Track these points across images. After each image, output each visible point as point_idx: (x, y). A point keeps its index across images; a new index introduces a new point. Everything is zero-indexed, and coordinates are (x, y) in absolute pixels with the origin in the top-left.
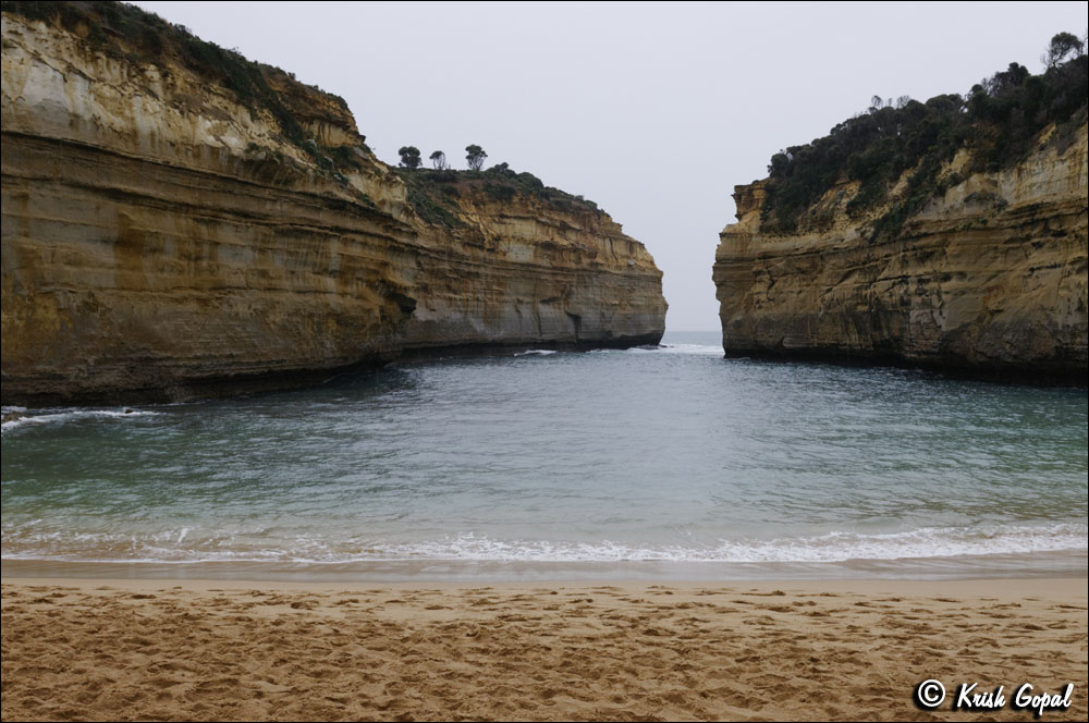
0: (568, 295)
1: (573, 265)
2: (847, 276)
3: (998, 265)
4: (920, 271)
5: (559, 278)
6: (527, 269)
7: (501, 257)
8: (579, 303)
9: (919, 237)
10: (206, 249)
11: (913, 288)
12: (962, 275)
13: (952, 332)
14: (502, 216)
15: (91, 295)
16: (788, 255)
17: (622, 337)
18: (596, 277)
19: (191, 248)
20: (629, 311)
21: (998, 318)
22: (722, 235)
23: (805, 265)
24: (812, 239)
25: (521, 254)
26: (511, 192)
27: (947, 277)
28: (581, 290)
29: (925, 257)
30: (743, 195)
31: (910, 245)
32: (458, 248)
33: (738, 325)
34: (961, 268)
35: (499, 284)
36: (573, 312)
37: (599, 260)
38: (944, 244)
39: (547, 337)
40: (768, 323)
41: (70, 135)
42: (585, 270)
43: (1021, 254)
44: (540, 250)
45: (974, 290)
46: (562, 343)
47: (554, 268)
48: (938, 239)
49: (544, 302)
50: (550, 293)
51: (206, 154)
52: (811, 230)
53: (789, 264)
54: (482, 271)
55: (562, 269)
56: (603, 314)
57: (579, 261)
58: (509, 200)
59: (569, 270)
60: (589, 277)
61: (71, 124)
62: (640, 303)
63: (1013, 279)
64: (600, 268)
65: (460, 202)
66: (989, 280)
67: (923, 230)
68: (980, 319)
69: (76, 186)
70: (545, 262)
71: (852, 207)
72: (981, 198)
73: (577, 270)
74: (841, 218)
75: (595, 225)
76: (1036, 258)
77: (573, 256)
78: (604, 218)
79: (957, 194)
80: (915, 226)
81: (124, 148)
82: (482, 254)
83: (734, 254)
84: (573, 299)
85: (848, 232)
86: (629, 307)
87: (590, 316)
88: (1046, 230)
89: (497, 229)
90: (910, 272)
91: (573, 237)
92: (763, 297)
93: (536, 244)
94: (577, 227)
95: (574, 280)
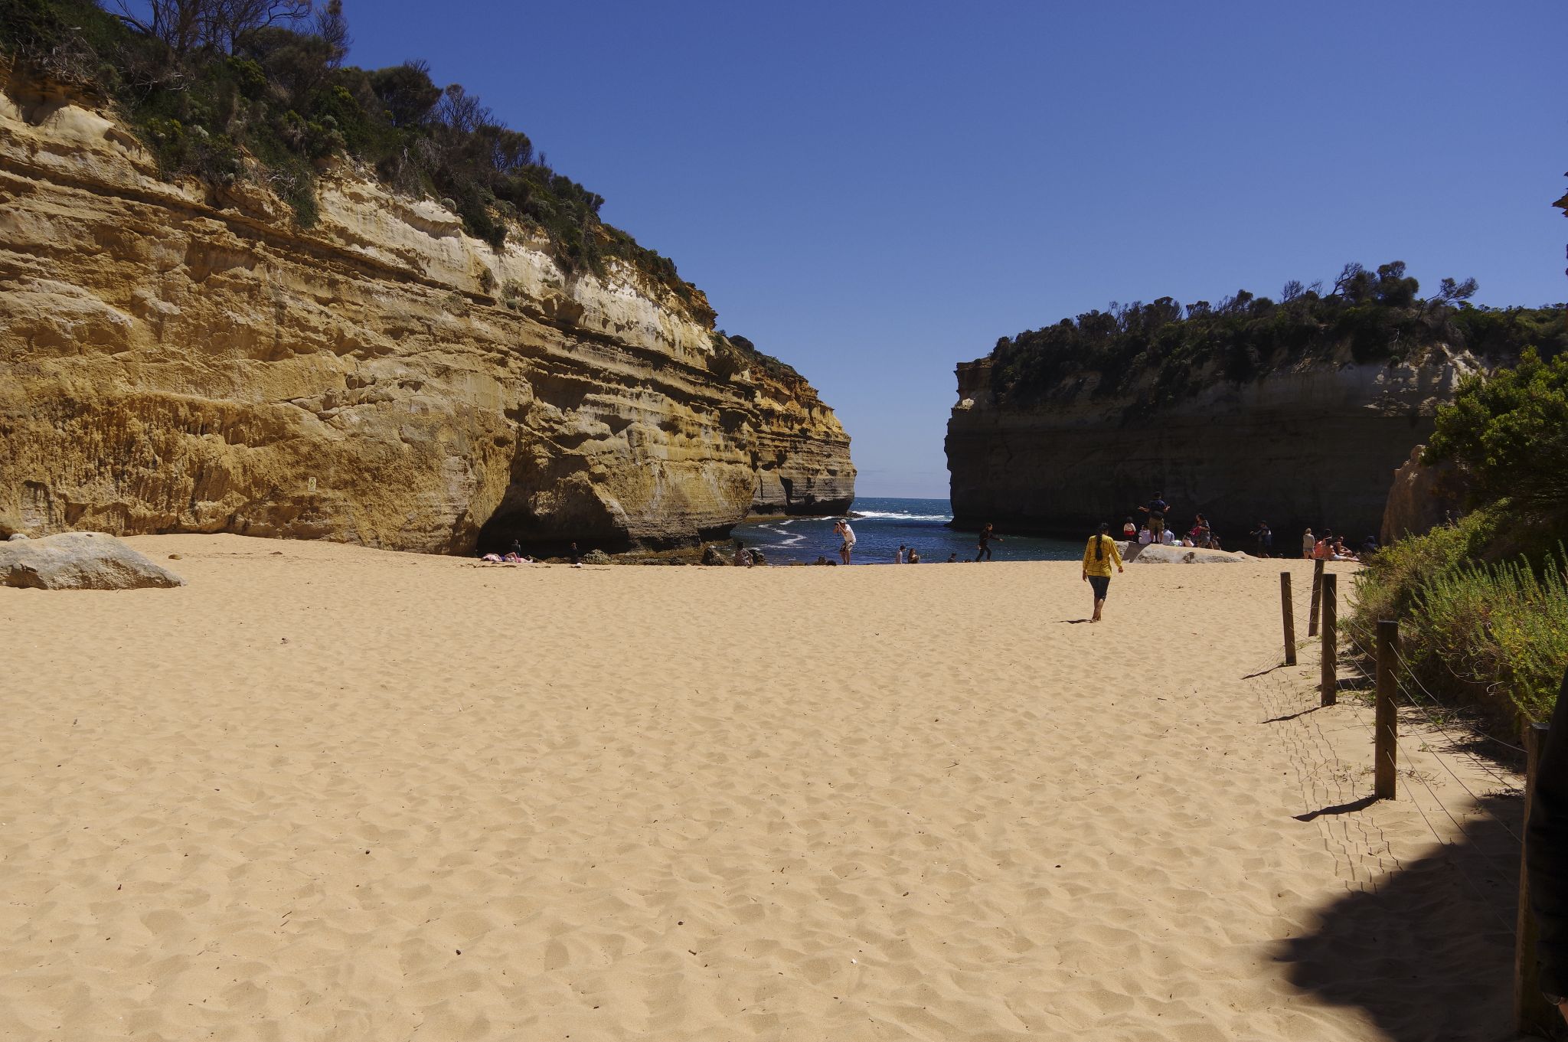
0: (781, 458)
1: (787, 431)
2: (1090, 453)
4: (1175, 455)
5: (777, 443)
8: (791, 468)
9: (1173, 429)
11: (1167, 468)
16: (1027, 431)
17: (823, 501)
18: (805, 443)
20: (827, 475)
24: (1052, 419)
27: (1199, 461)
28: (792, 455)
29: (1180, 444)
30: (966, 371)
31: (1165, 434)
36: (785, 476)
38: (1197, 435)
39: (767, 501)
40: (1006, 493)
42: (796, 436)
43: (1260, 446)
46: (777, 507)
47: (773, 433)
49: (767, 466)
50: (770, 458)
52: (1050, 410)
53: (1028, 440)
55: (779, 434)
56: (809, 479)
57: (791, 428)
59: (783, 435)
60: (799, 442)
62: (836, 468)
64: (809, 434)
70: (767, 428)
71: (1095, 394)
72: (1228, 397)
73: (790, 436)
74: (1083, 402)
75: (799, 391)
76: (1273, 450)
77: (787, 422)
78: (804, 385)
79: (1207, 395)
83: (965, 428)
84: (786, 464)
85: (1092, 414)
86: (826, 473)
87: (799, 481)
88: (1284, 430)
90: (1164, 455)
92: (1000, 469)
94: (787, 393)
95: (787, 444)
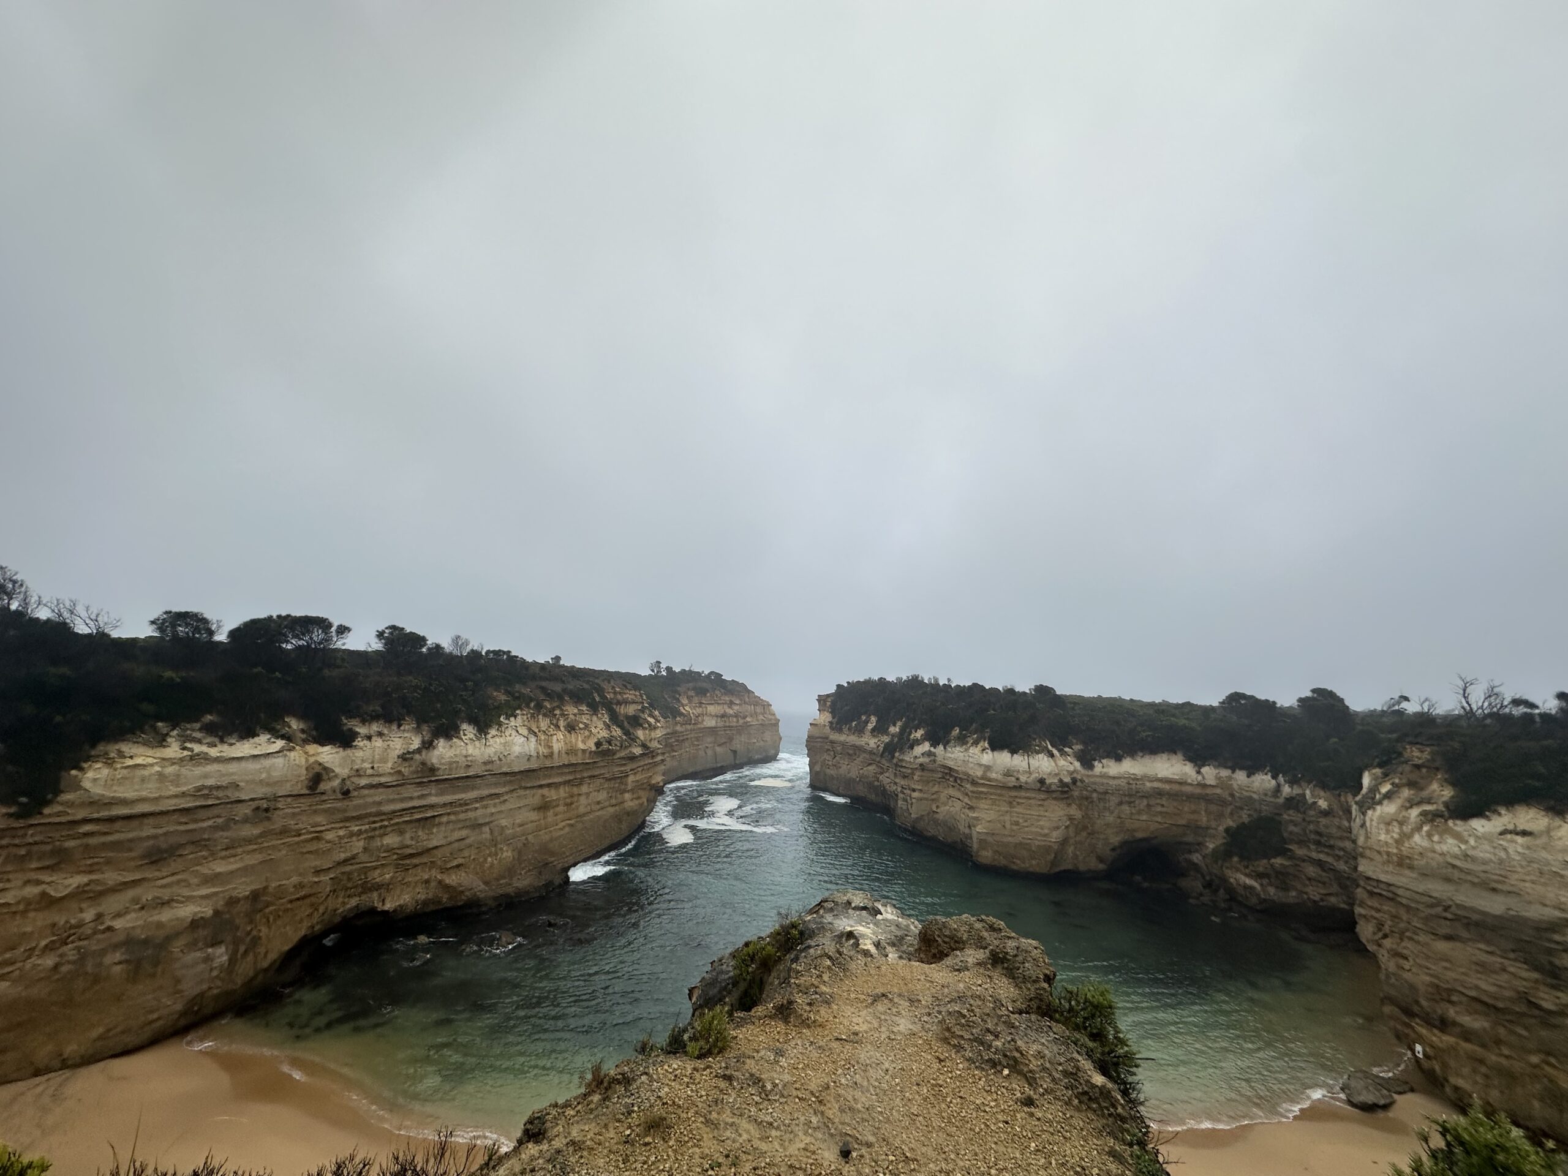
0: (731, 739)
1: (735, 724)
2: (870, 764)
3: (936, 789)
4: (902, 783)
5: (728, 732)
6: (713, 731)
7: (699, 726)
8: (736, 744)
9: (902, 767)
10: (575, 799)
11: (899, 789)
12: (921, 790)
13: (917, 818)
14: (701, 703)
15: (527, 839)
16: (843, 744)
17: (759, 758)
18: (746, 727)
19: (568, 801)
20: (762, 744)
21: (936, 816)
22: (811, 724)
23: (851, 752)
24: (853, 739)
25: (710, 723)
26: (707, 691)
27: (914, 790)
28: (738, 737)
29: (905, 777)
30: (822, 700)
31: (898, 769)
32: (678, 728)
33: (817, 773)
34: (920, 788)
35: (698, 740)
36: (733, 749)
37: (748, 719)
38: (913, 774)
39: (719, 765)
40: (832, 777)
41: (527, 766)
42: (740, 726)
43: (946, 784)
44: (719, 719)
45: (926, 799)
46: (727, 766)
47: (725, 727)
48: (909, 771)
49: (719, 745)
50: (723, 740)
51: (580, 754)
52: (854, 734)
53: (843, 748)
54: (689, 736)
55: (729, 727)
56: (748, 747)
57: (738, 721)
58: (705, 695)
59: (733, 727)
60: (742, 729)
61: (529, 759)
62: (768, 738)
63: (943, 797)
64: (749, 722)
65: (681, 698)
66: (933, 794)
67: (904, 765)
68: (928, 814)
69: (526, 788)
70: (721, 724)
71: (873, 730)
72: (929, 754)
73: (737, 726)
74: (868, 733)
75: (747, 700)
76: (952, 791)
77: (735, 720)
78: (751, 695)
79: (919, 750)
80: (902, 760)
81: (548, 764)
82: (689, 727)
83: (817, 735)
84: (734, 742)
85: (871, 742)
86: (761, 742)
87: (742, 750)
88: (955, 781)
89: (699, 711)
90: (897, 780)
91: (736, 708)
92: (830, 763)
93: (717, 716)
94: (738, 702)
95: (735, 732)
